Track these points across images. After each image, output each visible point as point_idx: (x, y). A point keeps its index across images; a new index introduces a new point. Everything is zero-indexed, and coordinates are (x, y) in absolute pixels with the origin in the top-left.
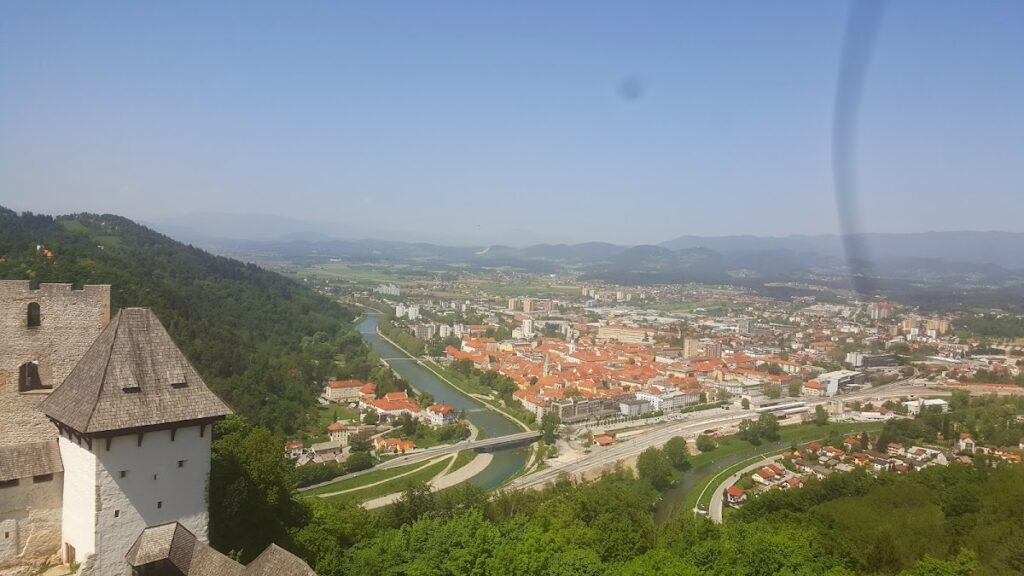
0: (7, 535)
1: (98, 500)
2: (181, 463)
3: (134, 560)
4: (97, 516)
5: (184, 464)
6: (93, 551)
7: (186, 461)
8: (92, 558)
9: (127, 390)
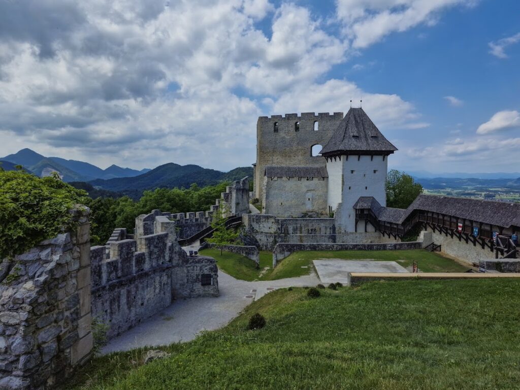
0: (309, 199)
1: (343, 181)
2: (375, 171)
3: (357, 207)
4: (342, 187)
5: (376, 172)
6: (340, 201)
7: (377, 171)
8: (340, 205)
9: (353, 136)
